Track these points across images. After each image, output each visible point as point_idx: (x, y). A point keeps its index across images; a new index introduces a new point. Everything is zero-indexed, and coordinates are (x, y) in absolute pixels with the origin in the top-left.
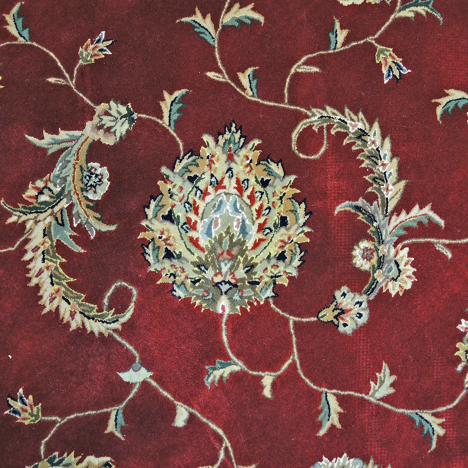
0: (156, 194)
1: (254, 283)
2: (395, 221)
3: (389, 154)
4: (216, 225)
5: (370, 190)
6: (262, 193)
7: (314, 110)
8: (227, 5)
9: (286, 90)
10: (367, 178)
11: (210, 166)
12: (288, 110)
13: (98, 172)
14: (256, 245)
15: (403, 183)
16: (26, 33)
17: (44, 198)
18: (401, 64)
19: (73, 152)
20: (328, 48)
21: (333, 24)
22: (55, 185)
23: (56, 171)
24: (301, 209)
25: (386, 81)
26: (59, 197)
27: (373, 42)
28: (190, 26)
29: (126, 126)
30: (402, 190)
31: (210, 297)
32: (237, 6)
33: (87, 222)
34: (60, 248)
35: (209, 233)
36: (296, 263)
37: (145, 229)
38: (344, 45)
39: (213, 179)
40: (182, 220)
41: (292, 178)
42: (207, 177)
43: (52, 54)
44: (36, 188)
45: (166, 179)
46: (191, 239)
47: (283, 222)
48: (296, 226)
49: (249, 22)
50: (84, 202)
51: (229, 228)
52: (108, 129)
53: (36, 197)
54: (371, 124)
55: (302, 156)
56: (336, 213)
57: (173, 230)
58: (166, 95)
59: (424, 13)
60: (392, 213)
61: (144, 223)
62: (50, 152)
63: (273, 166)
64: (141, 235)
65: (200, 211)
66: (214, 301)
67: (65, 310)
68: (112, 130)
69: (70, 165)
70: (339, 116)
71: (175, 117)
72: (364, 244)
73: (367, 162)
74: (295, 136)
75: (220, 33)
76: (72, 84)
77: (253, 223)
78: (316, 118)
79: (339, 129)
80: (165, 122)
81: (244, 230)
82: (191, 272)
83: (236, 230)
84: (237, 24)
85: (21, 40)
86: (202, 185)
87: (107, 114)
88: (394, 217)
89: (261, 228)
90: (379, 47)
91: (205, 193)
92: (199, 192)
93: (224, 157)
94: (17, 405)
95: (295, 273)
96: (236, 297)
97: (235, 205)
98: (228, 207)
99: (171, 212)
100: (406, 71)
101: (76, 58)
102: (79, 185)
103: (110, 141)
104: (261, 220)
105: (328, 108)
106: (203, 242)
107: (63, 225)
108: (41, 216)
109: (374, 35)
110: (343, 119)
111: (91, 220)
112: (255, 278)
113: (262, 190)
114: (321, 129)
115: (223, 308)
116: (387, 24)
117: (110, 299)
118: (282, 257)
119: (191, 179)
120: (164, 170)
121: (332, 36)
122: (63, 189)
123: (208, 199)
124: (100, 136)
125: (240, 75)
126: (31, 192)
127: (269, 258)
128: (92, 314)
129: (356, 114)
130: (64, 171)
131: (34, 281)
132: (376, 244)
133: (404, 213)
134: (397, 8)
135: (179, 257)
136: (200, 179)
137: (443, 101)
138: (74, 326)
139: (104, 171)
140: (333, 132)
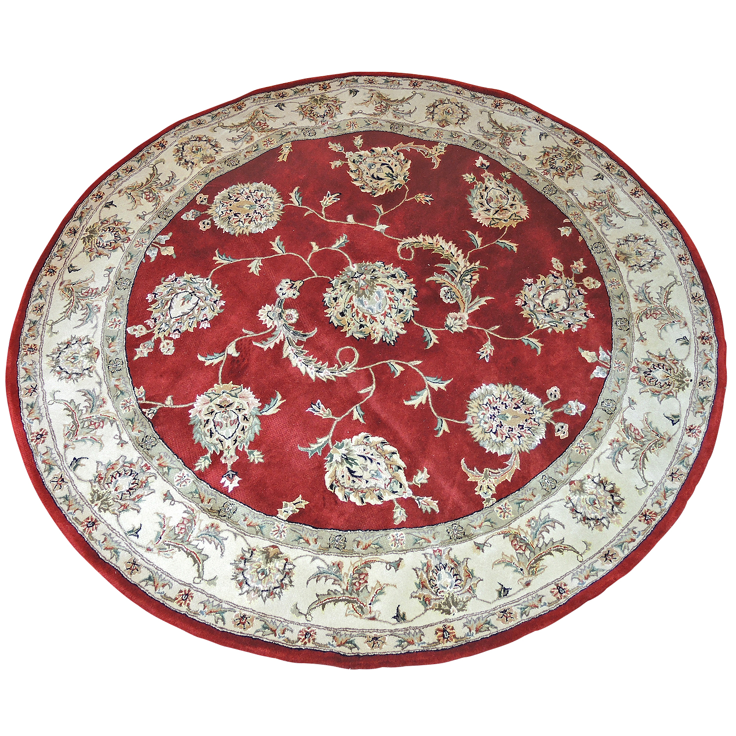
0: (415, 298)
1: (344, 282)
2: (281, 337)
3: (299, 366)
4: (377, 298)
5: (302, 347)
6: (360, 321)
7: (352, 371)
8: (430, 399)
9: (373, 374)
10: (307, 351)
11: (395, 321)
12: (367, 365)
13: (449, 300)
14: (351, 298)
15: (285, 356)
16: (526, 342)
17: (469, 277)
18: (314, 412)
19: (466, 302)
20: (361, 406)
21: (364, 419)
22: (466, 285)
23: (469, 291)
24: (336, 323)
25: (319, 401)
26: (461, 281)
27: (336, 418)
28: (444, 380)
29: (448, 323)
30: (284, 352)
31: (363, 268)
32: (424, 402)
33: (441, 277)
34: (447, 261)
35: (379, 293)
36: (326, 300)
37: (411, 283)
38: (352, 411)
39: (390, 316)
40: (395, 292)
41: (348, 336)
42: (393, 315)
43: (506, 339)
44: (475, 280)
45: (414, 306)
46: (386, 286)
47: (342, 314)
48: (335, 315)
49: (412, 398)
50: (447, 284)
51: (369, 300)
52: (456, 319)
53: (472, 276)
54: (316, 377)
55: (348, 347)
56: (316, 329)
57: (398, 286)
58: (437, 342)
59: (312, 445)
60: (284, 340)
61: (414, 285)
62: (478, 297)
63: (361, 336)
64: (412, 280)
65: (388, 300)
66: (360, 267)
67: (429, 239)
68: (453, 319)
69: (464, 296)
70: (336, 374)
71: (426, 334)
72: (294, 321)
73: (310, 359)
74: (357, 355)
75: (425, 384)
76: (486, 331)
77: (358, 307)
78: (349, 368)
79: (334, 368)
80: (430, 330)
81: (361, 302)
82: (378, 274)
83: (365, 300)
84: (418, 393)
85: (526, 337)
86: (394, 311)
87: (461, 325)
88: (282, 339)
89: (353, 306)
90: (331, 417)
91: (390, 308)
92: (394, 307)
93: (389, 328)
94: (428, 199)
95: (325, 295)
96: (349, 274)
97: (372, 310)
98: (375, 308)
99: (403, 293)
100: (310, 409)
101: (493, 343)
102: (454, 290)
103: (451, 314)
104: (354, 310)
105: (345, 376)
106: (379, 288)
107: (452, 271)
108: (464, 269)
109: (338, 422)
110: (334, 374)
111: (440, 279)
112: (344, 285)
113: (361, 323)
114: (344, 363)
115: (354, 267)
116: (332, 430)
117: (411, 252)
118: (335, 299)
119: (401, 311)
120: (418, 309)
121: (361, 413)
122: (461, 285)
123: (388, 306)
124: (458, 315)
125: (403, 369)
126: (476, 277)
127: (342, 296)
128: (416, 244)
129: (328, 380)
130: (466, 292)
131: (450, 243)
132: (287, 323)
133: (278, 342)
134: (330, 441)
135: (388, 277)
136: (397, 313)
137: (279, 403)
138: (421, 236)
139: (446, 301)
140: (336, 365)
